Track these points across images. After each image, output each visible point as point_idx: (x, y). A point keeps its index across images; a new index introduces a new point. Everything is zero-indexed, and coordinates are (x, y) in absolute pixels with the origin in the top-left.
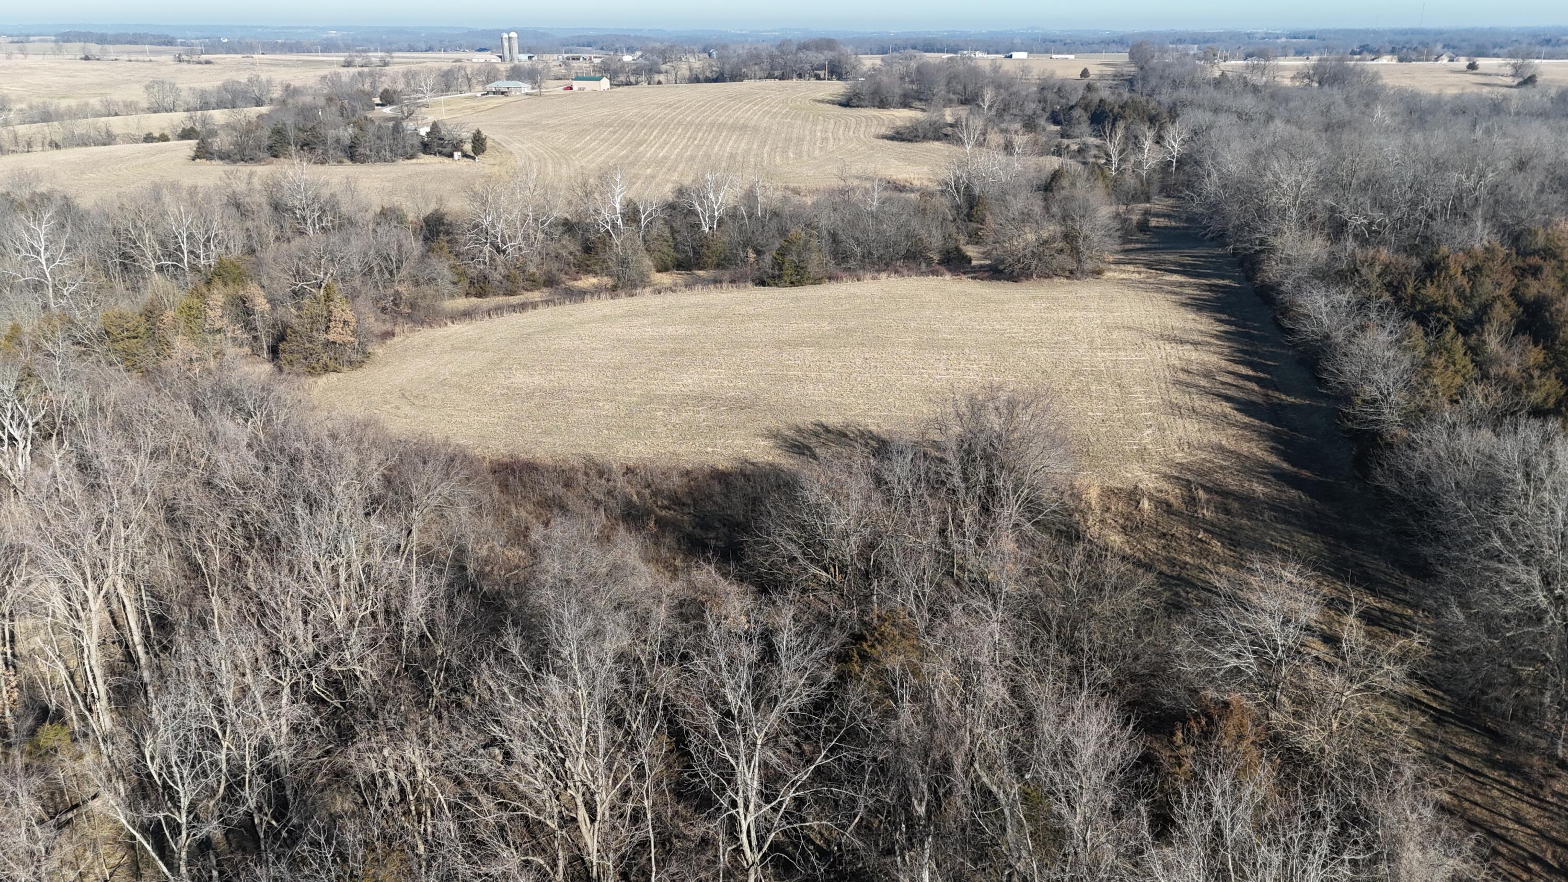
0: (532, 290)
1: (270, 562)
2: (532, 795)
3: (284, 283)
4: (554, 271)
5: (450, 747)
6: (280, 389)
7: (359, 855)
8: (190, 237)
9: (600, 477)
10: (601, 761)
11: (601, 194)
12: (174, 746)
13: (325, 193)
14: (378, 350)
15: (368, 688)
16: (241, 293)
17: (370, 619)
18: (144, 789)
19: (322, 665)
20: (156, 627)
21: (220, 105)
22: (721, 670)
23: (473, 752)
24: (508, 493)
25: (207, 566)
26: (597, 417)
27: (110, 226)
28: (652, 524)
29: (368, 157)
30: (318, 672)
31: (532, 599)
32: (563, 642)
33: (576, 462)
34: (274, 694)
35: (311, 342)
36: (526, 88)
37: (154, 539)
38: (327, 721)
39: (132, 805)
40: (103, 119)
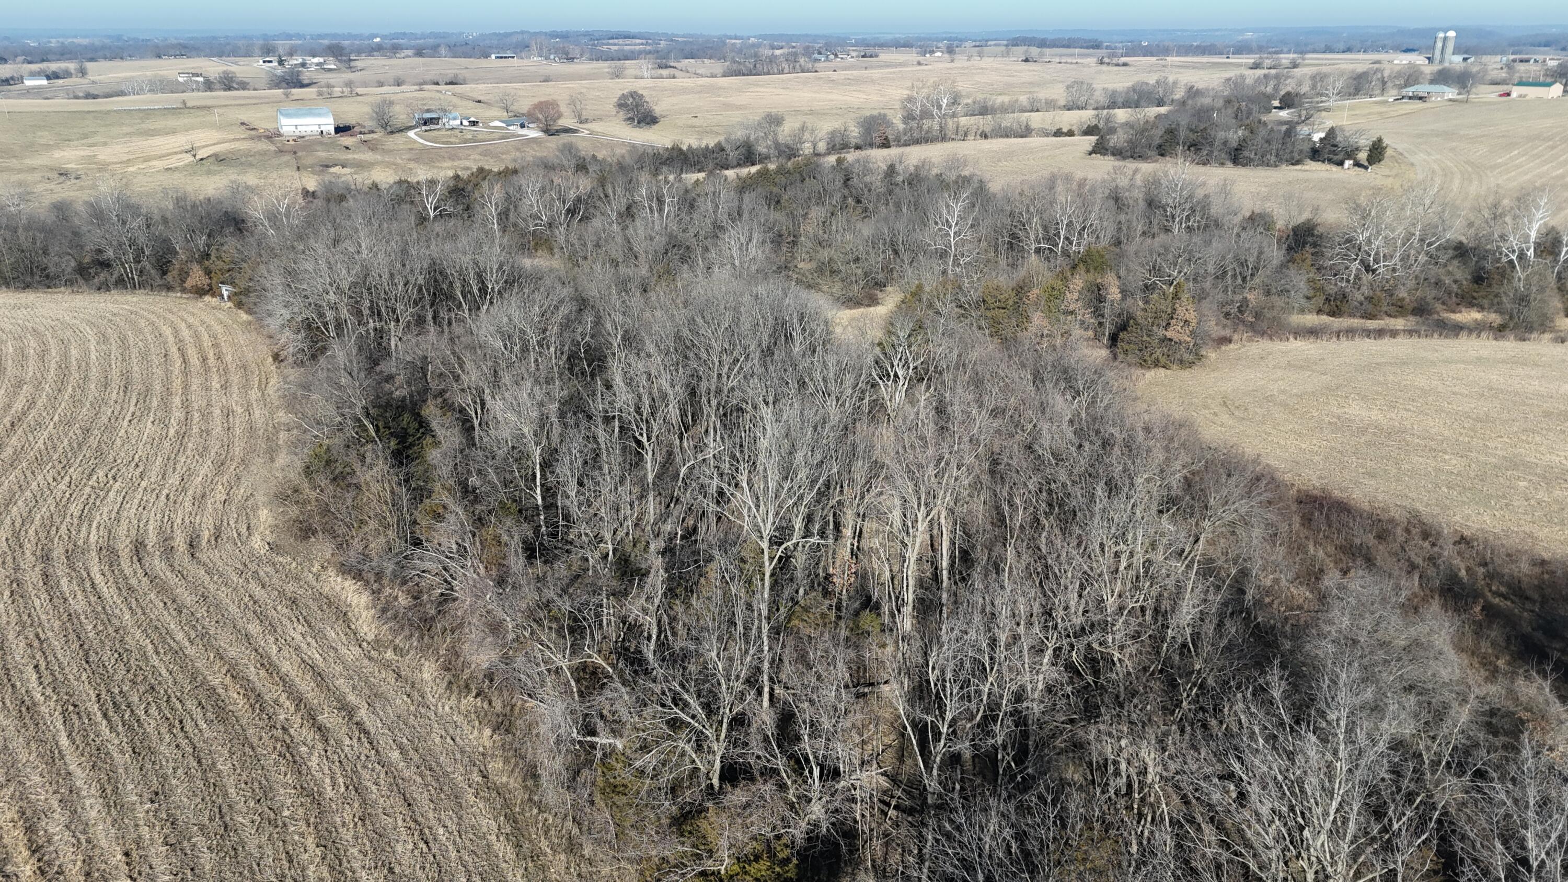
0: (1395, 317)
1: (1063, 531)
2: (1260, 849)
3: (1139, 275)
4: (1429, 298)
5: (1185, 763)
6: (1110, 374)
7: (1078, 828)
8: (1070, 224)
9: (1424, 539)
10: (1345, 848)
11: (1515, 218)
12: (951, 665)
13: (1200, 193)
14: (1212, 355)
15: (1121, 675)
16: (1099, 281)
17: (1139, 613)
18: (922, 691)
19: (1085, 640)
20: (961, 559)
21: (1126, 105)
22: (1527, 807)
23: (1206, 778)
24: (1309, 528)
25: (1011, 520)
26: (1438, 470)
27: (1008, 208)
28: (1478, 609)
29: (1251, 160)
30: (1080, 645)
31: (1308, 647)
32: (1333, 705)
33: (1395, 513)
34: (1039, 650)
35: (1149, 336)
36: (1451, 93)
37: (976, 485)
38: (1078, 692)
39: (910, 702)
40: (1026, 114)
